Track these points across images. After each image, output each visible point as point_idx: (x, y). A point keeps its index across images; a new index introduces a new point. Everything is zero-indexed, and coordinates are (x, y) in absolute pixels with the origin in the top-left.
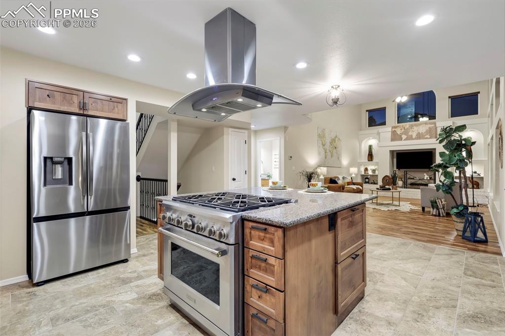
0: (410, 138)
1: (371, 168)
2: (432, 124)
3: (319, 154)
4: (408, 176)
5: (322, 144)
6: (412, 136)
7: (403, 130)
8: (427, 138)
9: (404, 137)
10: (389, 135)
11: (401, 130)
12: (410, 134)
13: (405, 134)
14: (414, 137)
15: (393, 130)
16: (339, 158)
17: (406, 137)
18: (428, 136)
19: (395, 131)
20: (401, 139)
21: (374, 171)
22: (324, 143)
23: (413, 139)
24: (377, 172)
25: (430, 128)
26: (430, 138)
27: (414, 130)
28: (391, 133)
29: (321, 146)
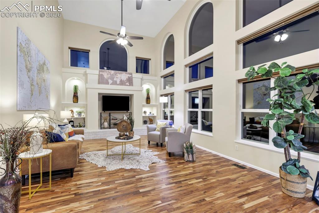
0: (115, 83)
1: (76, 110)
2: (130, 75)
3: (21, 85)
4: (111, 117)
5: (27, 68)
6: (116, 81)
7: (109, 75)
8: (127, 85)
9: (110, 81)
10: (97, 77)
11: (108, 74)
12: (115, 79)
13: (111, 79)
14: (118, 82)
15: (101, 73)
16: (47, 97)
17: (112, 82)
18: (128, 84)
19: (102, 75)
20: (108, 83)
21: (80, 113)
22: (29, 66)
23: (118, 85)
24: (83, 114)
25: (128, 77)
26: (129, 86)
27: (118, 77)
28: (98, 75)
29: (25, 71)
